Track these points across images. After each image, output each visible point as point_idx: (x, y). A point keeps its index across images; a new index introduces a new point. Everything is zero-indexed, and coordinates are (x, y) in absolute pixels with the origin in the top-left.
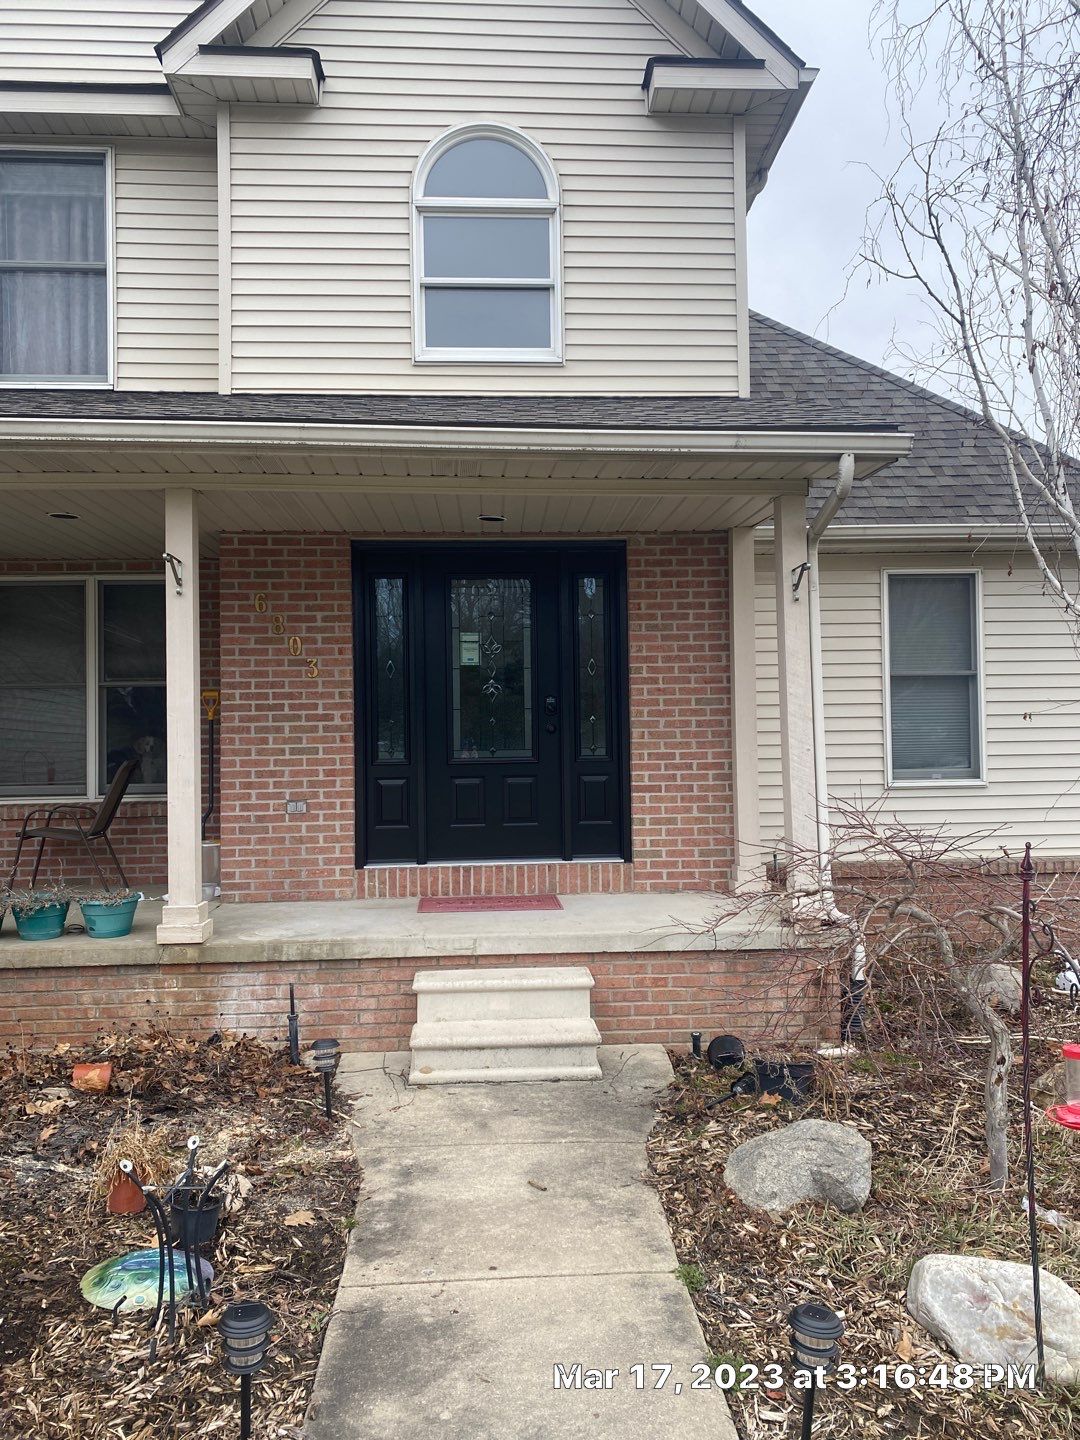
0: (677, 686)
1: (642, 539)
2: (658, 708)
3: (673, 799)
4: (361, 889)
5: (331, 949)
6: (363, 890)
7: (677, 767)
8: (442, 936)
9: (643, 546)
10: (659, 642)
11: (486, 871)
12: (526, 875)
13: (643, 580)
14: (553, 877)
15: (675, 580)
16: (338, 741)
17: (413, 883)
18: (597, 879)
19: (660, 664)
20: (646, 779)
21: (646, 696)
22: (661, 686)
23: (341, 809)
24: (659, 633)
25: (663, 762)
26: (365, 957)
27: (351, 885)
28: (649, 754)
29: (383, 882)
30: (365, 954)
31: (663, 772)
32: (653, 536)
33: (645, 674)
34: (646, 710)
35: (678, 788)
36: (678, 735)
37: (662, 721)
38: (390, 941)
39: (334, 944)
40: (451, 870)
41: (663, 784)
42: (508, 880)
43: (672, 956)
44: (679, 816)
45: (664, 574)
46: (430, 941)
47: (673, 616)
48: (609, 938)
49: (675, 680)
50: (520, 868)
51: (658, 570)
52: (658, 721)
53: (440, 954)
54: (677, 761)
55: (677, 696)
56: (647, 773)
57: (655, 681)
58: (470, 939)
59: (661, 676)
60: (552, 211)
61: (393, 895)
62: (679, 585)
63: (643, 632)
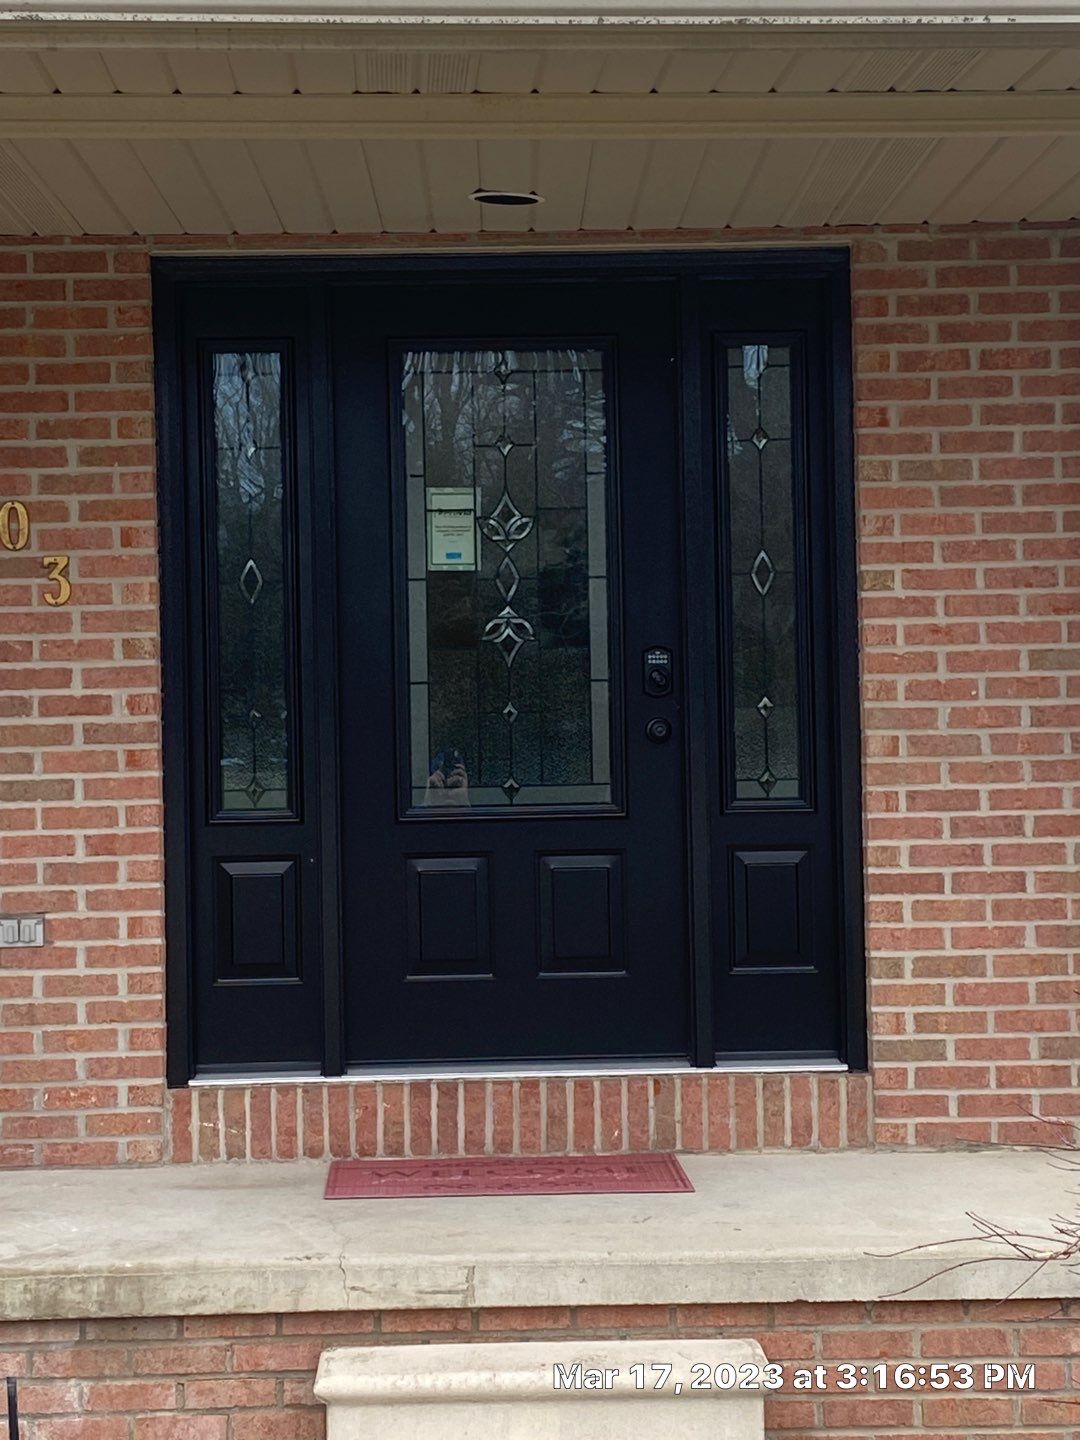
0: (982, 621)
1: (891, 245)
2: (932, 676)
3: (974, 911)
4: (183, 1139)
5: (111, 1292)
6: (188, 1141)
7: (981, 828)
8: (387, 1260)
9: (892, 263)
10: (936, 509)
11: (495, 1093)
12: (597, 1103)
13: (893, 349)
14: (665, 1109)
15: (975, 348)
16: (122, 764)
17: (314, 1124)
18: (780, 1113)
19: (938, 564)
20: (904, 859)
21: (901, 647)
22: (941, 620)
23: (131, 935)
24: (934, 486)
25: (946, 816)
26: (194, 1311)
27: (157, 1128)
28: (911, 796)
29: (235, 1122)
30: (195, 1303)
31: (946, 840)
32: (918, 236)
33: (899, 592)
34: (902, 681)
35: (987, 882)
36: (986, 746)
37: (944, 708)
38: (257, 1272)
39: (116, 1278)
40: (406, 1090)
41: (948, 871)
42: (551, 1116)
43: (972, 1310)
44: (990, 953)
45: (947, 333)
46: (357, 1273)
47: (971, 442)
48: (813, 1267)
49: (978, 606)
50: (583, 1085)
51: (932, 322)
52: (933, 711)
53: (383, 1306)
54: (984, 812)
55: (984, 646)
56: (905, 844)
57: (926, 607)
58: (459, 1266)
59: (939, 595)
61: (262, 1154)
62: (986, 361)
63: (895, 482)
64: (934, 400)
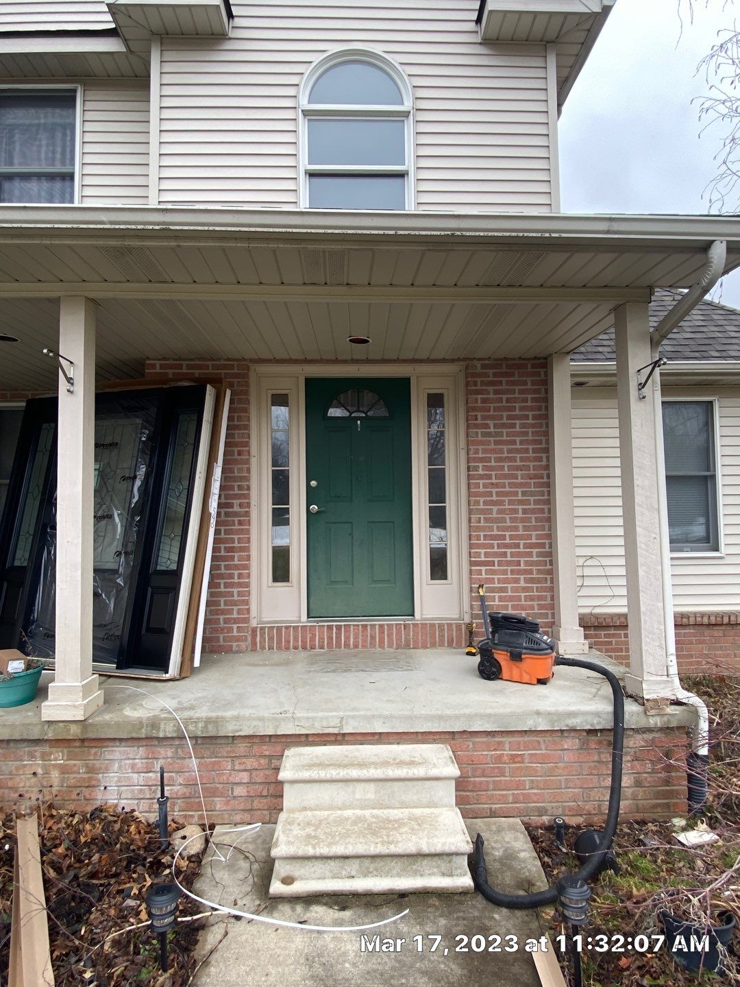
0: (507, 481)
1: (478, 364)
2: (491, 498)
3: (505, 572)
4: (254, 643)
5: (206, 727)
6: (256, 644)
7: (507, 546)
8: (311, 715)
9: (479, 370)
10: (492, 446)
11: (354, 629)
12: (386, 632)
13: (479, 397)
14: (407, 635)
15: (504, 397)
17: (296, 639)
18: (444, 636)
19: (493, 464)
20: (483, 556)
21: (481, 489)
22: (494, 481)
23: (239, 578)
24: (492, 439)
25: (496, 542)
26: (237, 734)
27: (246, 640)
28: (485, 536)
29: (271, 639)
30: (238, 731)
31: (496, 550)
32: (488, 362)
33: (481, 472)
34: (482, 500)
35: (508, 563)
36: (508, 521)
37: (495, 508)
40: (326, 628)
41: (496, 560)
42: (371, 636)
44: (509, 586)
45: (496, 392)
47: (504, 426)
48: (470, 717)
49: (506, 477)
50: (381, 626)
51: (491, 388)
52: (492, 509)
53: (308, 732)
54: (508, 541)
55: (507, 489)
56: (483, 551)
57: (489, 477)
58: (337, 717)
59: (493, 473)
60: (406, 114)
61: (279, 648)
62: (508, 400)
63: (480, 438)
64: (492, 413)
